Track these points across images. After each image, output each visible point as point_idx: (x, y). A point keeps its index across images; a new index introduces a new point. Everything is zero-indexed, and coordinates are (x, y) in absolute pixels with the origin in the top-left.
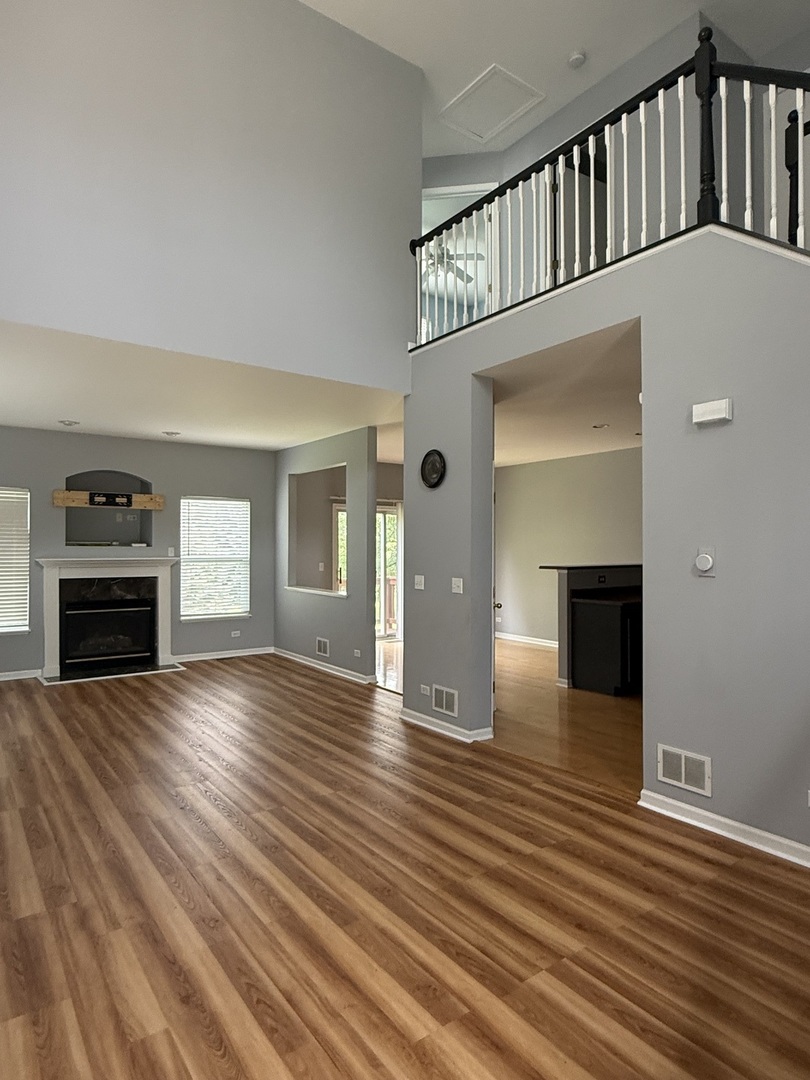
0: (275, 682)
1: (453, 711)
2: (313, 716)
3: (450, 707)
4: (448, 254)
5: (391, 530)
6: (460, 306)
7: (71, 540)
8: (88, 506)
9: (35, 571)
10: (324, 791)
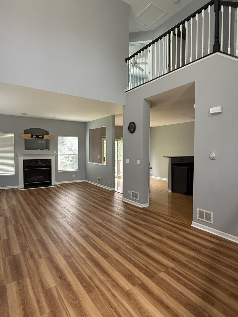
0: (86, 190)
1: (137, 198)
2: (97, 199)
3: (136, 197)
4: (137, 63)
5: (119, 146)
6: (140, 78)
7: (26, 148)
8: (31, 138)
9: (16, 157)
10: (100, 221)
